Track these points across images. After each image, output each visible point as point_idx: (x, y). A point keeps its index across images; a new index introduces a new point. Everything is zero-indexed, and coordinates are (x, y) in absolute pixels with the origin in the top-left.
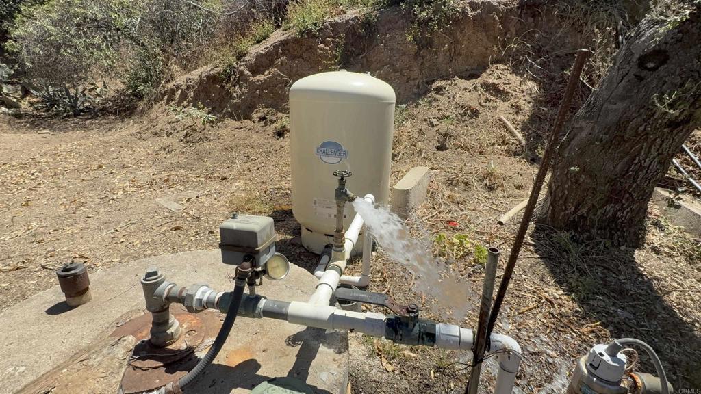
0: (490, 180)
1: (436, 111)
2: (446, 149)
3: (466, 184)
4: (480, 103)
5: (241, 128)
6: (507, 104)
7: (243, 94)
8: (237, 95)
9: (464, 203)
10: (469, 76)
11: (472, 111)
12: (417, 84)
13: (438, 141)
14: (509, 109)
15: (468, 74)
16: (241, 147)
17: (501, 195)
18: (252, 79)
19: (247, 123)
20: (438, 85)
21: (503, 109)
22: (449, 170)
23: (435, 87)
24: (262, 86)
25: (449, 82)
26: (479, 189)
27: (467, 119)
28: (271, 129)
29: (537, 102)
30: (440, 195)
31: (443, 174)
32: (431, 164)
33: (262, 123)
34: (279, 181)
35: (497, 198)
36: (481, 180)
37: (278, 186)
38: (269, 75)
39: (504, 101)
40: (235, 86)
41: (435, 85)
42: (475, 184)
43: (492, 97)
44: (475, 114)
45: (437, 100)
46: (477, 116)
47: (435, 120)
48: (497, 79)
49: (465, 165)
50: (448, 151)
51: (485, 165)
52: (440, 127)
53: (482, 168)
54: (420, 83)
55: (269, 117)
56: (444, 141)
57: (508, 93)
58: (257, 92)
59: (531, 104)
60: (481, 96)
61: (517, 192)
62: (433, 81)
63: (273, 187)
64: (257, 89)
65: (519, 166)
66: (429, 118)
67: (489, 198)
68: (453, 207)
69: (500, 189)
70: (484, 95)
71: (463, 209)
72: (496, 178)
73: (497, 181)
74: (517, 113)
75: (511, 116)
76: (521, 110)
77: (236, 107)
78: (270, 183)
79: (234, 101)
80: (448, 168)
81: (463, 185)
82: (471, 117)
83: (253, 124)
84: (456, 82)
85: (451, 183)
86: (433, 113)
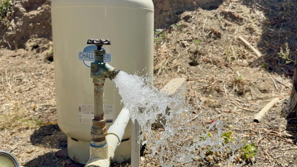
0: (239, 86)
1: (186, 35)
2: (197, 64)
3: (218, 91)
4: (221, 27)
5: (15, 56)
6: (242, 28)
7: (18, 27)
8: (12, 28)
9: (219, 106)
10: (210, 8)
11: (215, 33)
12: (168, 14)
13: (190, 58)
14: (245, 31)
15: (208, 6)
16: (14, 72)
17: (249, 98)
18: (26, 14)
19: (22, 51)
20: (186, 15)
21: (240, 31)
22: (202, 80)
23: (183, 17)
24: (35, 19)
25: (195, 12)
26: (230, 95)
27: (212, 40)
28: (42, 55)
29: (265, 25)
30: (198, 101)
31: (197, 84)
32: (186, 77)
33: (35, 51)
34: (48, 99)
35: (247, 101)
36: (231, 87)
37: (48, 103)
38: (41, 11)
39: (240, 25)
40: (10, 20)
41: (183, 15)
42: (226, 91)
43: (230, 23)
44: (218, 36)
45: (186, 26)
46: (219, 37)
47: (186, 42)
48: (232, 9)
49: (216, 76)
50: (199, 66)
51: (231, 75)
52: (190, 47)
53: (230, 77)
54: (171, 14)
55: (41, 46)
56: (195, 57)
57: (242, 19)
58: (31, 25)
59: (261, 26)
60: (221, 22)
61: (263, 95)
62: (181, 12)
63: (42, 105)
64: (31, 22)
65: (261, 73)
66: (181, 41)
67: (240, 102)
68: (211, 111)
69: (248, 93)
70: (223, 21)
71: (220, 112)
72: (243, 84)
73: (245, 87)
74: (251, 33)
75: (247, 36)
76: (254, 31)
77: (11, 38)
78: (40, 101)
79: (10, 33)
80: (201, 79)
81: (216, 92)
82: (215, 39)
83: (26, 52)
84: (200, 12)
85: (205, 91)
86: (184, 37)
